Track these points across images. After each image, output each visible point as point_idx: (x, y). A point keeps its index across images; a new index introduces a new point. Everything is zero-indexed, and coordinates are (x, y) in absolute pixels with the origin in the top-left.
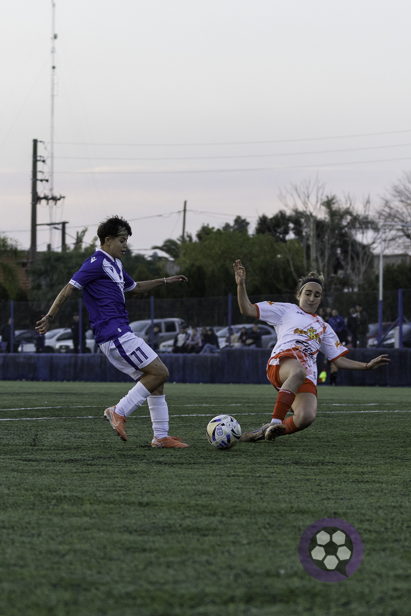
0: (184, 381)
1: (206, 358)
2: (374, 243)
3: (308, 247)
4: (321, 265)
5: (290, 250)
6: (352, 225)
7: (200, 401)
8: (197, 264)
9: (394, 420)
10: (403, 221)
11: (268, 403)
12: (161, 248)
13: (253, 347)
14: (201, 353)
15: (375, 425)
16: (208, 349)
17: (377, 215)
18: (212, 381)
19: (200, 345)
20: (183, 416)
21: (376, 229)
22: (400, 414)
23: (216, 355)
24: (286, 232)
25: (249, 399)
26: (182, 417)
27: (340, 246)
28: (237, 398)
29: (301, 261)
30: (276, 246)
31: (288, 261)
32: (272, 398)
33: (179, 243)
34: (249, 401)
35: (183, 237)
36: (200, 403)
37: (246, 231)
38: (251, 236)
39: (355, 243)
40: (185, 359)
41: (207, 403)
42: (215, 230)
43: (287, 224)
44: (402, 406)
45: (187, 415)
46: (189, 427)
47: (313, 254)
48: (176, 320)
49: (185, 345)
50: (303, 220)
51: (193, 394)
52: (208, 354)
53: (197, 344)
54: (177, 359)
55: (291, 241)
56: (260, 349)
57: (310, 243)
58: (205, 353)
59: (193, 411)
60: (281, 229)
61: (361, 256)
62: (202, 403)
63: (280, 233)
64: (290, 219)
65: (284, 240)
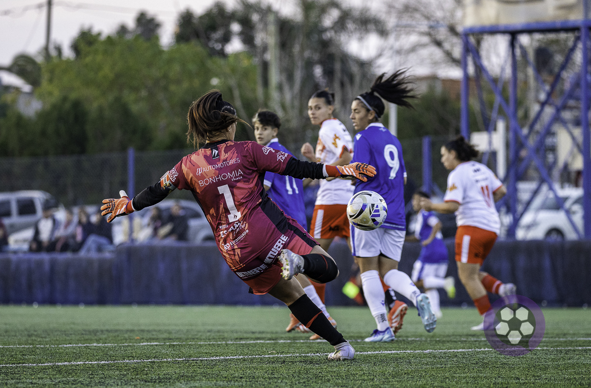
0: (51, 301)
1: (90, 262)
2: (380, 55)
3: (265, 66)
4: (288, 96)
5: (234, 70)
6: (341, 24)
7: (86, 337)
8: (73, 96)
9: (424, 367)
10: (428, 18)
11: (205, 340)
12: (9, 69)
13: (171, 242)
14: (83, 253)
15: (393, 377)
16: (93, 246)
17: (384, 9)
18: (101, 301)
19: (79, 238)
20: (60, 364)
21: (383, 32)
22: (435, 357)
23: (107, 255)
24: (226, 39)
25: (170, 333)
26: (58, 367)
27: (321, 62)
28: (148, 331)
29: (254, 90)
30: (209, 63)
31: (230, 90)
32: (209, 331)
33: (40, 60)
34: (171, 337)
35: (46, 48)
36: (86, 340)
37: (157, 38)
38: (165, 49)
39: (345, 58)
40: (53, 264)
41: (98, 341)
42: (103, 37)
43: (227, 26)
44: (436, 341)
45: (66, 363)
46: (73, 384)
47: (275, 77)
48: (37, 196)
49: (53, 239)
50: (255, 17)
51: (72, 326)
52: (94, 255)
53: (74, 236)
54: (40, 264)
55: (237, 55)
56: (182, 244)
57: (269, 56)
58: (89, 252)
59: (77, 357)
60: (218, 35)
61: (357, 79)
62: (90, 341)
63: (217, 41)
64: (232, 17)
65: (222, 54)
